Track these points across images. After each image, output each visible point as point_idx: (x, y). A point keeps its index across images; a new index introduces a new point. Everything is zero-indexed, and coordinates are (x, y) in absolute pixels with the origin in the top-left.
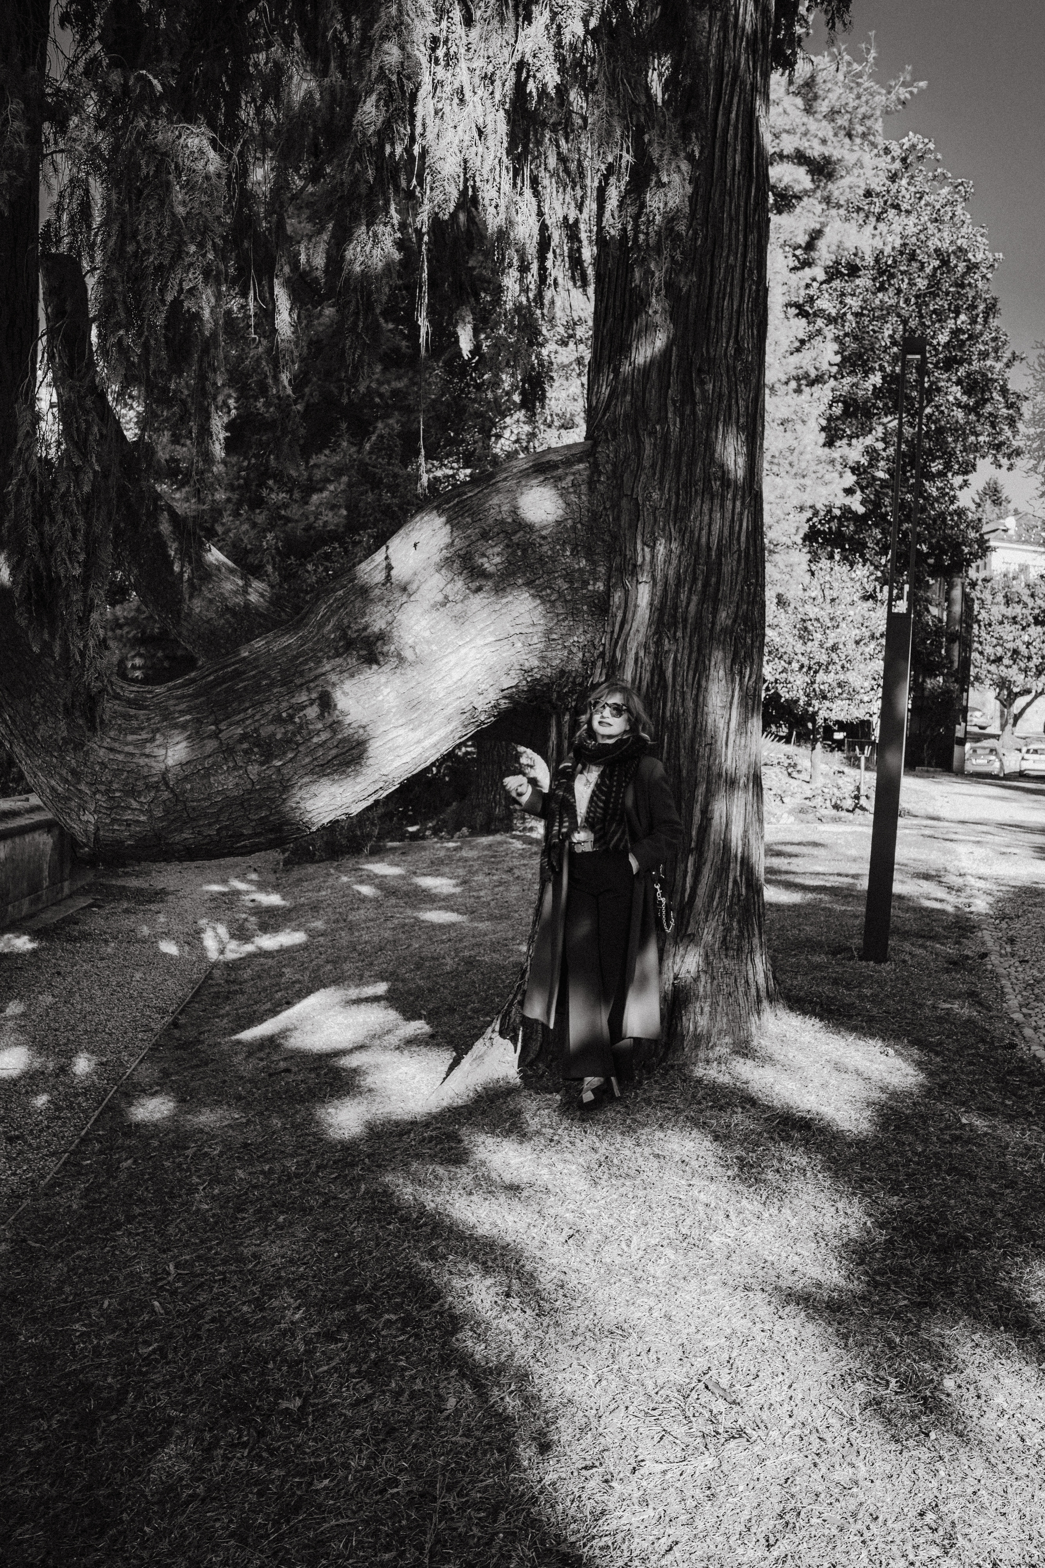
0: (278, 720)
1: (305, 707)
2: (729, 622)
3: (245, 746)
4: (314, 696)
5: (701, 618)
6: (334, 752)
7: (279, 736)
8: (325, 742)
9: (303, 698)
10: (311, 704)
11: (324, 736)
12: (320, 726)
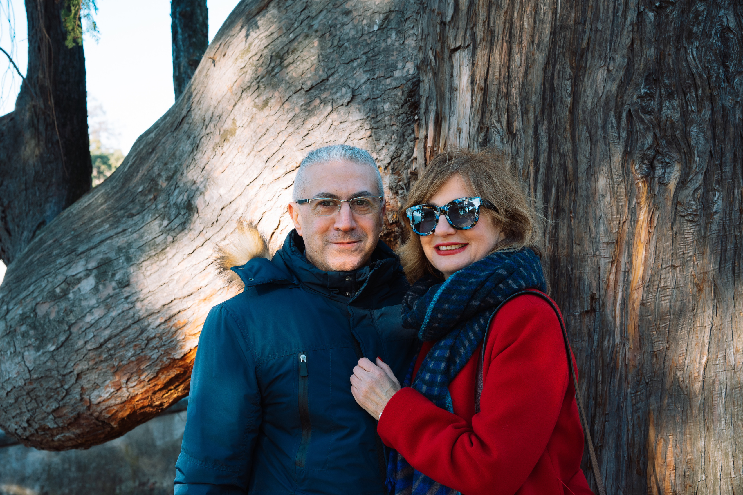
0: (54, 297)
1: (79, 280)
2: (613, 87)
3: (24, 328)
4: (92, 264)
5: (552, 89)
6: (107, 333)
7: (53, 316)
8: (97, 322)
9: (78, 268)
10: (87, 276)
11: (97, 314)
12: (93, 302)
